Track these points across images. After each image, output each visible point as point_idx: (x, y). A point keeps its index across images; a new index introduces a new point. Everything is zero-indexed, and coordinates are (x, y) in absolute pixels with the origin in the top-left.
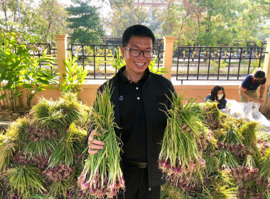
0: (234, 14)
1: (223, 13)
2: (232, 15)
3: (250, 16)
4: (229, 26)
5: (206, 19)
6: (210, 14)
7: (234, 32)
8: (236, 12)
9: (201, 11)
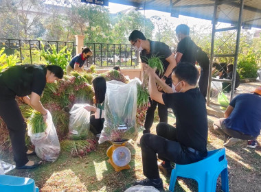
0: (109, 26)
1: (101, 25)
2: (108, 27)
3: (120, 29)
4: (107, 35)
5: (88, 28)
6: (91, 24)
7: (110, 40)
8: (111, 25)
9: (83, 22)
